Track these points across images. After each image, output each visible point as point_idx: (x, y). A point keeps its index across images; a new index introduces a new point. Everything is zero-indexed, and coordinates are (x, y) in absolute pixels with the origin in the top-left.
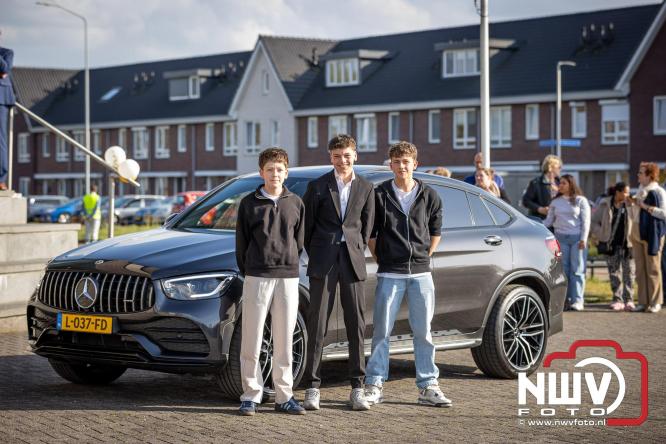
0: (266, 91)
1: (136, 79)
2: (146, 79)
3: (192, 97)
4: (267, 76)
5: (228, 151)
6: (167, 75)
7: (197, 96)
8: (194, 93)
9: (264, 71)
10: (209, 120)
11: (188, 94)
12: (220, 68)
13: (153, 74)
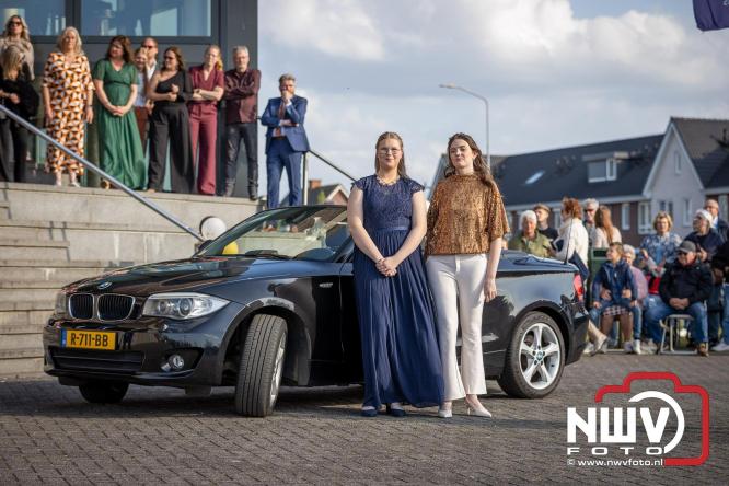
0: (678, 171)
1: (558, 162)
2: (567, 161)
3: (609, 178)
4: (679, 157)
5: (643, 230)
6: (586, 158)
7: (614, 178)
8: (611, 175)
9: (676, 152)
10: (626, 199)
11: (605, 175)
12: (636, 150)
13: (574, 158)
